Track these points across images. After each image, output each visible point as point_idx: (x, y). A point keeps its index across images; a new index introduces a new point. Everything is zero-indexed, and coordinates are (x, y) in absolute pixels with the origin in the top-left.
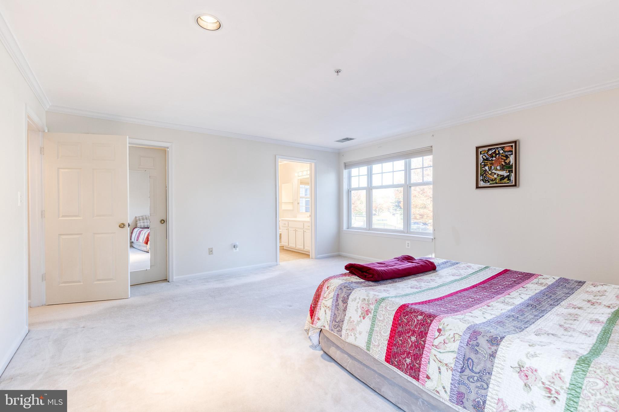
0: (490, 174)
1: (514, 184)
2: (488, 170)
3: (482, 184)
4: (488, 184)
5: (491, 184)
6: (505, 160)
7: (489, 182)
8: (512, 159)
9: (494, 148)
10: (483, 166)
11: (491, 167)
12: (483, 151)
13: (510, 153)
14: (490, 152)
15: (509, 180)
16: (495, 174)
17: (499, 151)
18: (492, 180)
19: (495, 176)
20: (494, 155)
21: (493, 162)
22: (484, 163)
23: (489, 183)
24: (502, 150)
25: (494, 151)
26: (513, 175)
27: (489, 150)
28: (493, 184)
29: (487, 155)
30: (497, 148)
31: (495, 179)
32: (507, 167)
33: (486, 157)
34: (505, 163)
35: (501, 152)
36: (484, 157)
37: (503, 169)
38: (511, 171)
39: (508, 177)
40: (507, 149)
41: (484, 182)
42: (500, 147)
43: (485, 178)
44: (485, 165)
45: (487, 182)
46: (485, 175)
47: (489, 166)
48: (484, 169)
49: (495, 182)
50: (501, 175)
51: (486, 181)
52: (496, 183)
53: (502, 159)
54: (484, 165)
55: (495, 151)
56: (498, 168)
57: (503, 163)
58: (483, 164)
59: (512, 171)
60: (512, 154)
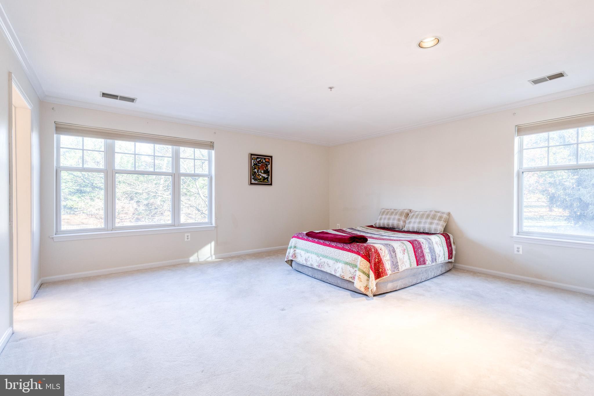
0: (258, 175)
1: (270, 183)
2: (257, 172)
3: (253, 181)
4: (256, 182)
5: (258, 182)
6: (266, 167)
7: (257, 180)
8: (269, 166)
9: (260, 158)
10: (254, 169)
11: (258, 170)
12: (254, 158)
13: (268, 163)
14: (258, 160)
15: (268, 180)
16: (261, 175)
17: (263, 160)
18: (259, 180)
19: (261, 177)
20: (260, 162)
21: (260, 167)
22: (255, 166)
23: (257, 182)
24: (264, 160)
25: (260, 159)
26: (270, 177)
27: (258, 158)
28: (259, 182)
29: (256, 162)
30: (262, 158)
31: (261, 179)
32: (267, 172)
33: (255, 162)
34: (266, 169)
35: (264, 161)
36: (254, 162)
37: (265, 173)
38: (268, 175)
39: (267, 178)
40: (267, 160)
41: (254, 180)
42: (263, 158)
43: (255, 177)
44: (255, 168)
45: (256, 180)
46: (255, 175)
47: (258, 169)
48: (254, 171)
49: (260, 181)
50: (264, 177)
51: (256, 179)
52: (261, 182)
53: (264, 166)
54: (254, 168)
55: (261, 160)
56: (262, 171)
57: (265, 169)
58: (254, 167)
59: (269, 175)
60: (269, 164)
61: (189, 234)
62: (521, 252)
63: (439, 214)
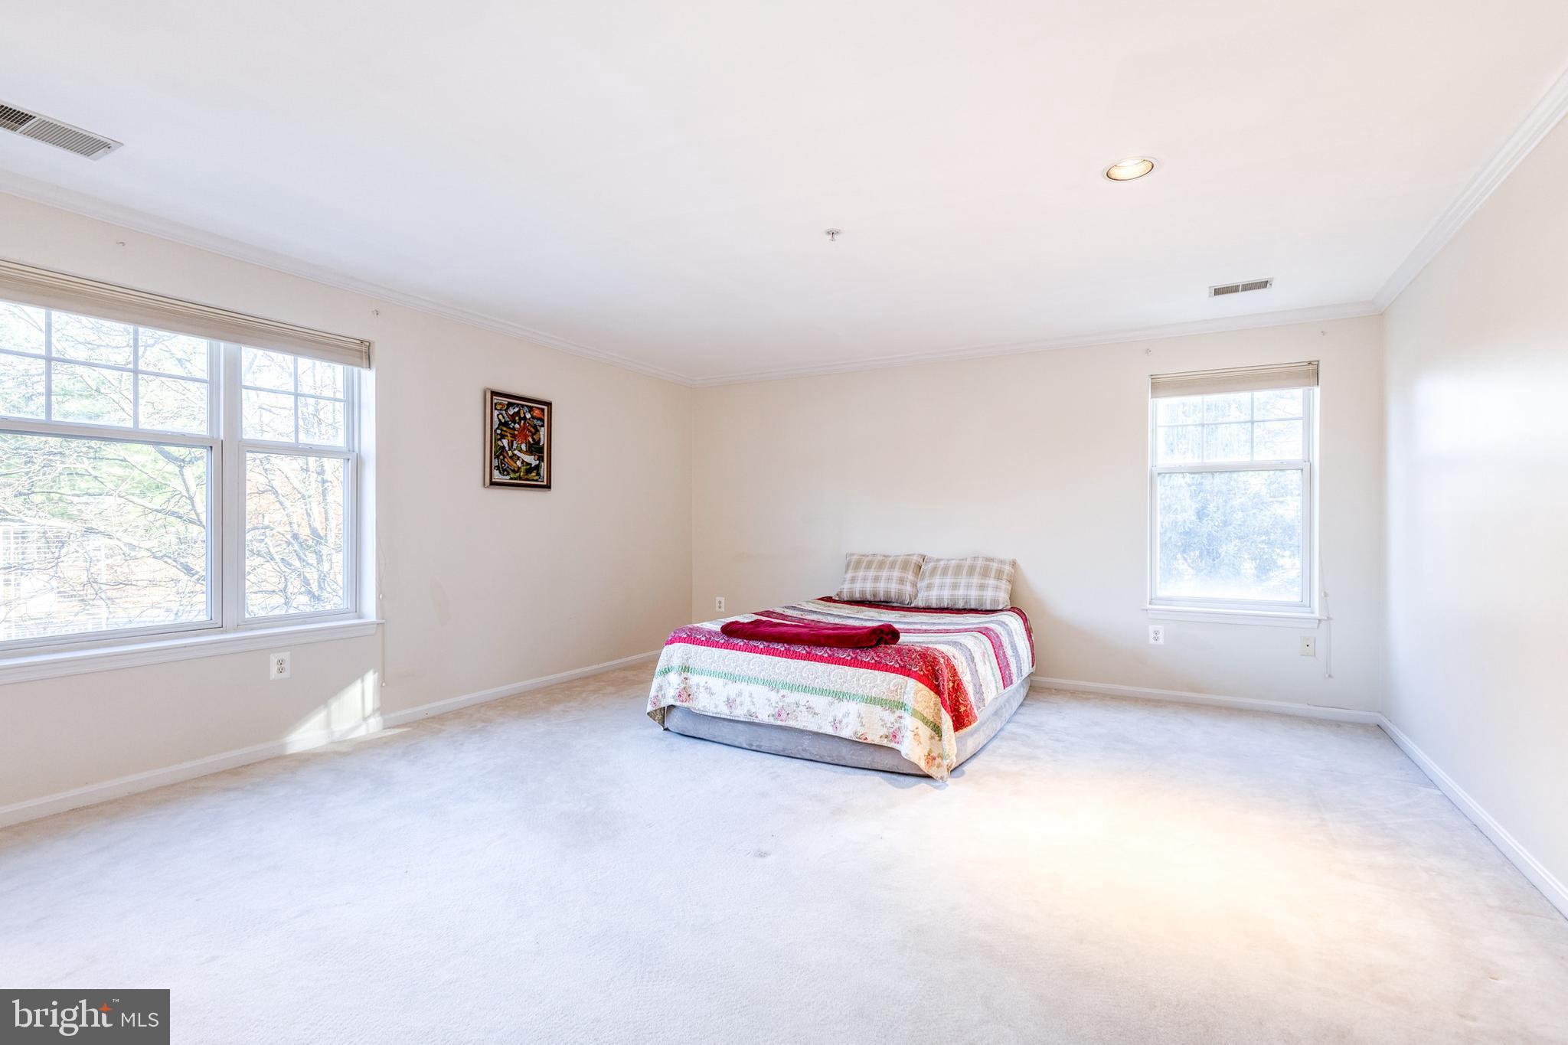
0: (511, 457)
1: (545, 483)
2: (507, 449)
3: (496, 475)
4: (506, 479)
5: (511, 479)
6: (533, 434)
7: (508, 474)
8: (543, 432)
9: (518, 405)
10: (499, 437)
11: (512, 442)
12: (500, 404)
13: (540, 423)
14: (511, 411)
15: (538, 474)
16: (519, 458)
17: (524, 413)
18: (514, 471)
19: (519, 463)
20: (517, 418)
21: (516, 433)
22: (502, 430)
23: (508, 477)
24: (530, 412)
25: (516, 410)
26: (544, 465)
27: (510, 405)
28: (515, 479)
29: (505, 415)
30: (523, 406)
31: (519, 468)
32: (536, 449)
33: (504, 417)
34: (534, 439)
35: (528, 416)
36: (500, 417)
37: (530, 452)
38: (541, 459)
39: (537, 467)
40: (537, 413)
41: (500, 473)
42: (527, 406)
43: (502, 463)
44: (503, 437)
45: (505, 473)
46: (501, 457)
47: (510, 438)
48: (500, 443)
49: (517, 474)
50: (528, 464)
51: (504, 470)
52: (520, 478)
53: (530, 431)
54: (501, 434)
55: (519, 412)
56: (523, 447)
57: (530, 439)
58: (499, 432)
59: (543, 457)
60: (543, 426)
61: (286, 655)
62: (1161, 641)
63: (995, 565)
